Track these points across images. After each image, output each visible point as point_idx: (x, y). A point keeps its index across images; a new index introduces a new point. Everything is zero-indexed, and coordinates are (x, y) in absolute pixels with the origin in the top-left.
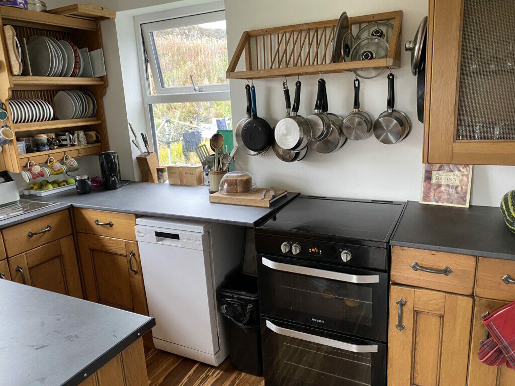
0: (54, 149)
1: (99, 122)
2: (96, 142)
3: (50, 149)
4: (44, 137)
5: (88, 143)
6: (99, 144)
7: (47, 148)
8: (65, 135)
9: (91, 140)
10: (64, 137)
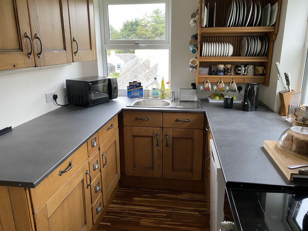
0: (228, 75)
1: (266, 60)
2: (261, 75)
3: (224, 75)
4: (222, 67)
5: (255, 75)
6: (263, 77)
7: (222, 74)
8: (241, 67)
9: (256, 73)
10: (240, 68)
